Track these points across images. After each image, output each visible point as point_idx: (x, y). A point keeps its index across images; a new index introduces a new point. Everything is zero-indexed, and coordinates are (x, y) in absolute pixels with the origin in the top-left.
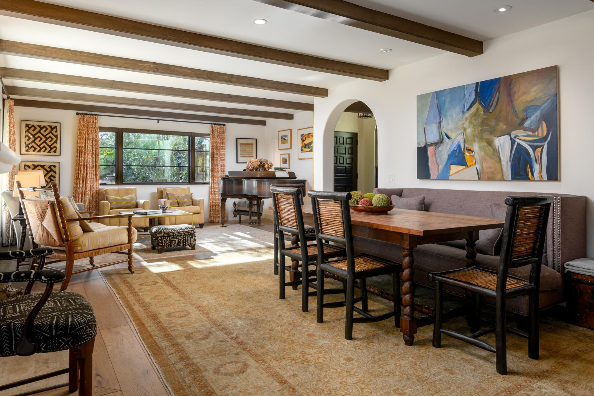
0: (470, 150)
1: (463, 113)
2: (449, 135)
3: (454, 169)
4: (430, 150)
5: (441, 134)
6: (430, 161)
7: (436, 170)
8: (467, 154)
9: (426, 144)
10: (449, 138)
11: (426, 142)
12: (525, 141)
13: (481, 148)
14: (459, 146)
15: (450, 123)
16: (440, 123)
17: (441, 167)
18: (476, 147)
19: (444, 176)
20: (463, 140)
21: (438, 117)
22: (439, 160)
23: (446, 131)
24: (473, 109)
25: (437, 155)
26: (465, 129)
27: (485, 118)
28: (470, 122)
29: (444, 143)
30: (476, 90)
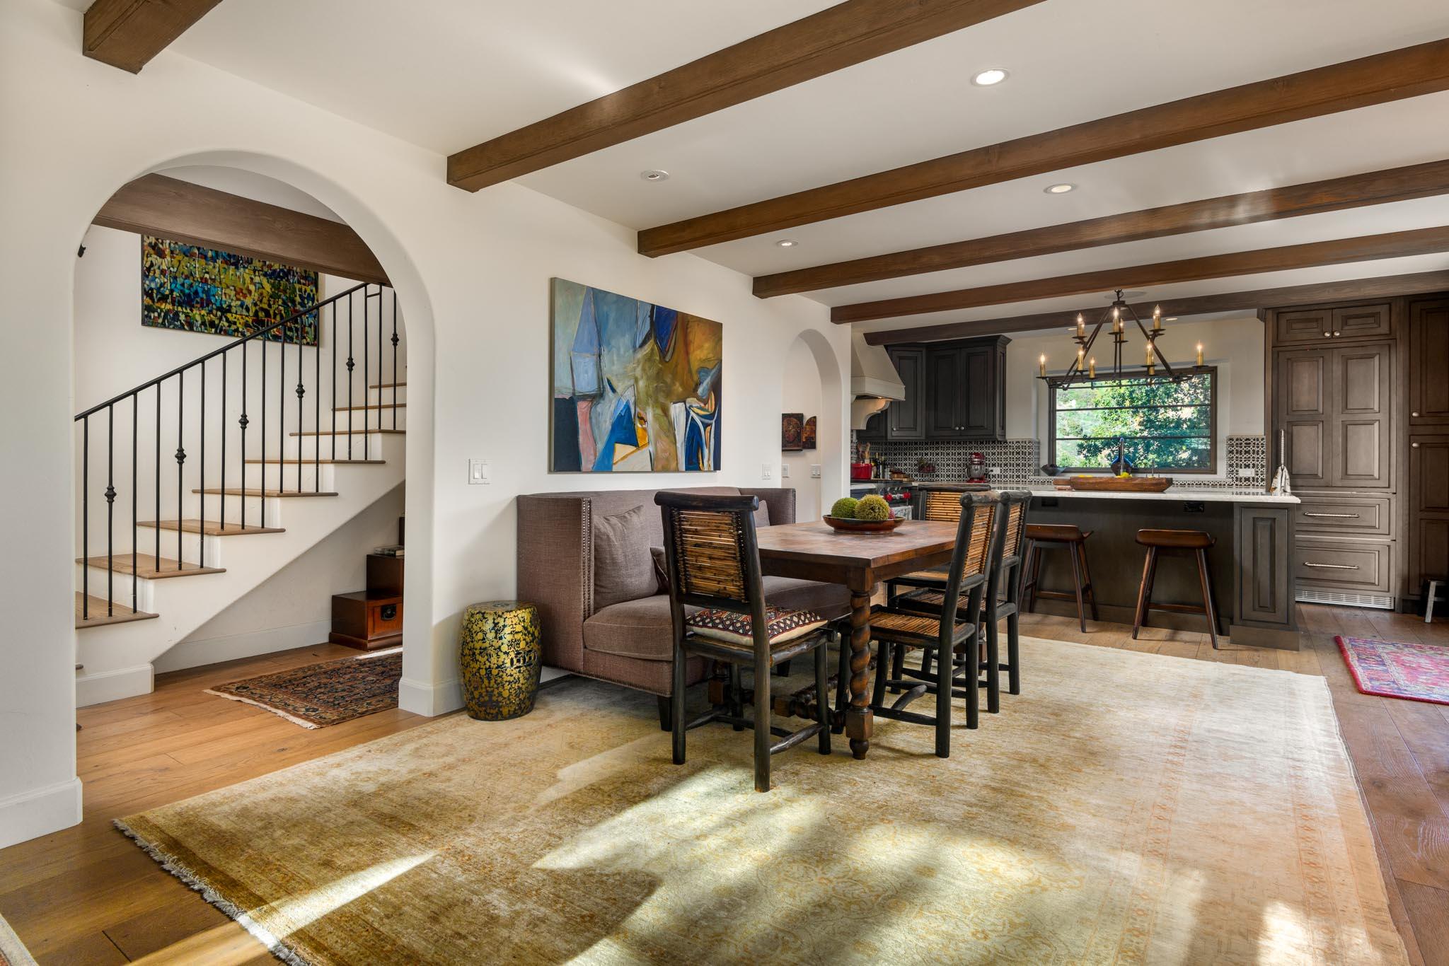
0: (642, 419)
1: (635, 351)
2: (615, 384)
3: (621, 450)
4: (582, 407)
5: (600, 379)
6: (580, 432)
7: (592, 452)
8: (639, 426)
9: (574, 394)
10: (614, 390)
11: (574, 390)
12: (697, 414)
13: (656, 417)
14: (628, 408)
15: (616, 362)
16: (600, 356)
17: (601, 446)
18: (650, 416)
19: (605, 465)
20: (633, 399)
21: (596, 342)
22: (596, 431)
23: (609, 376)
24: (647, 348)
25: (594, 421)
26: (636, 380)
27: (661, 369)
28: (644, 370)
29: (607, 399)
30: (651, 316)
